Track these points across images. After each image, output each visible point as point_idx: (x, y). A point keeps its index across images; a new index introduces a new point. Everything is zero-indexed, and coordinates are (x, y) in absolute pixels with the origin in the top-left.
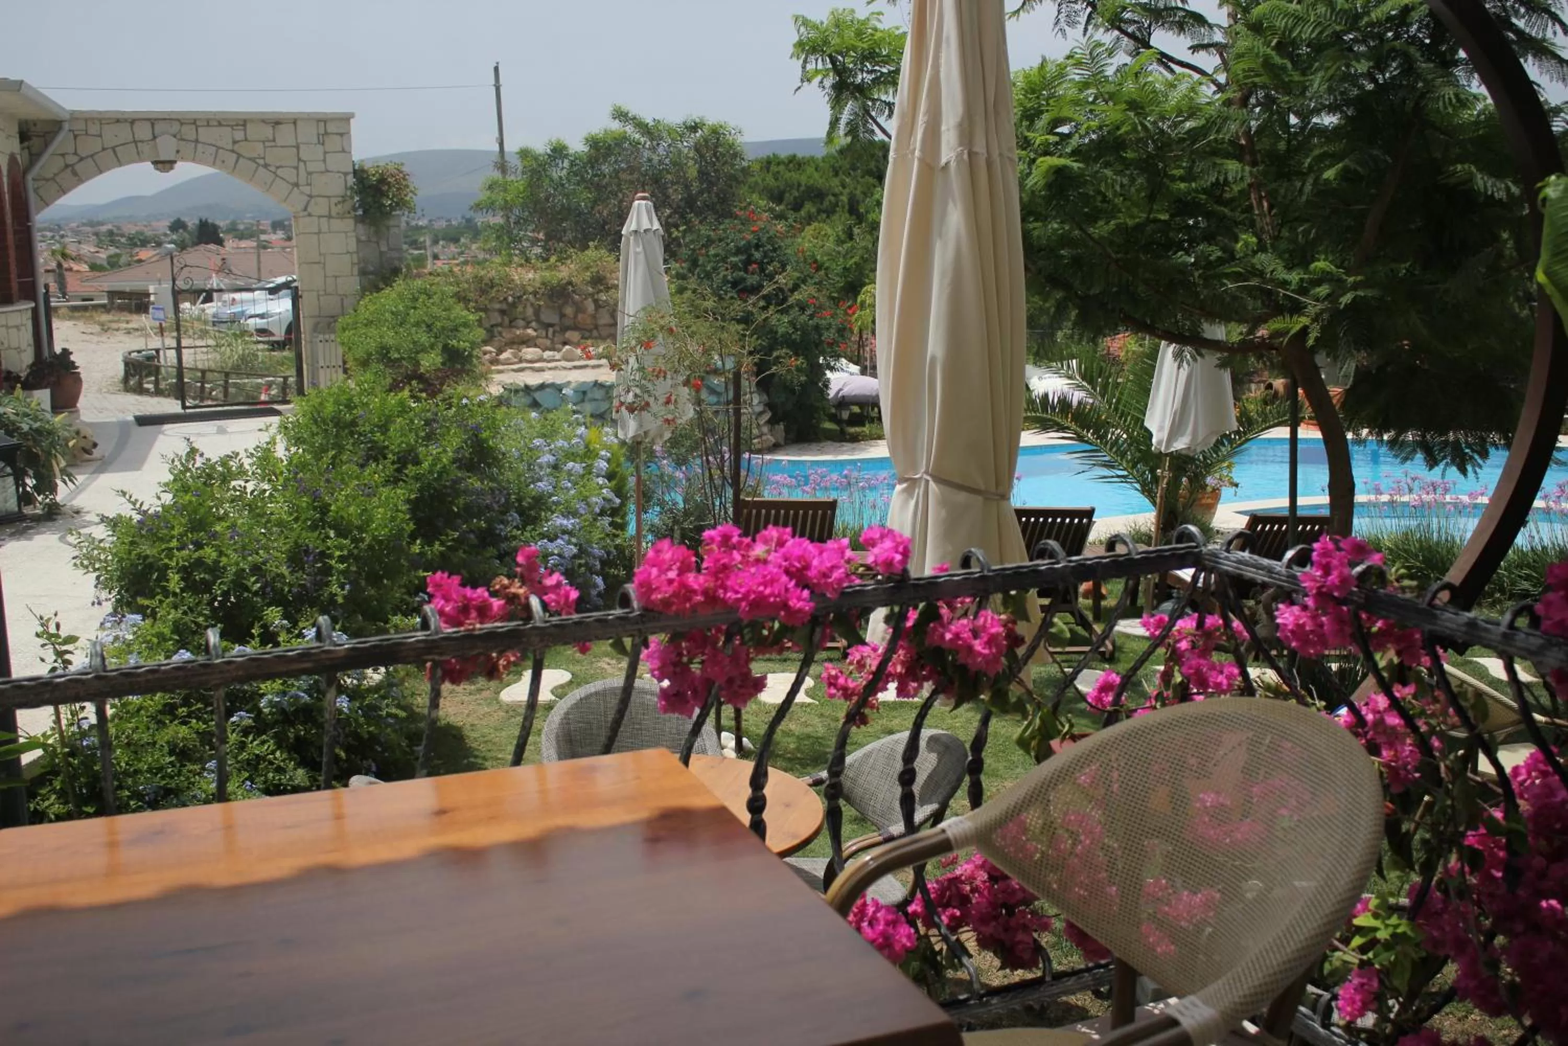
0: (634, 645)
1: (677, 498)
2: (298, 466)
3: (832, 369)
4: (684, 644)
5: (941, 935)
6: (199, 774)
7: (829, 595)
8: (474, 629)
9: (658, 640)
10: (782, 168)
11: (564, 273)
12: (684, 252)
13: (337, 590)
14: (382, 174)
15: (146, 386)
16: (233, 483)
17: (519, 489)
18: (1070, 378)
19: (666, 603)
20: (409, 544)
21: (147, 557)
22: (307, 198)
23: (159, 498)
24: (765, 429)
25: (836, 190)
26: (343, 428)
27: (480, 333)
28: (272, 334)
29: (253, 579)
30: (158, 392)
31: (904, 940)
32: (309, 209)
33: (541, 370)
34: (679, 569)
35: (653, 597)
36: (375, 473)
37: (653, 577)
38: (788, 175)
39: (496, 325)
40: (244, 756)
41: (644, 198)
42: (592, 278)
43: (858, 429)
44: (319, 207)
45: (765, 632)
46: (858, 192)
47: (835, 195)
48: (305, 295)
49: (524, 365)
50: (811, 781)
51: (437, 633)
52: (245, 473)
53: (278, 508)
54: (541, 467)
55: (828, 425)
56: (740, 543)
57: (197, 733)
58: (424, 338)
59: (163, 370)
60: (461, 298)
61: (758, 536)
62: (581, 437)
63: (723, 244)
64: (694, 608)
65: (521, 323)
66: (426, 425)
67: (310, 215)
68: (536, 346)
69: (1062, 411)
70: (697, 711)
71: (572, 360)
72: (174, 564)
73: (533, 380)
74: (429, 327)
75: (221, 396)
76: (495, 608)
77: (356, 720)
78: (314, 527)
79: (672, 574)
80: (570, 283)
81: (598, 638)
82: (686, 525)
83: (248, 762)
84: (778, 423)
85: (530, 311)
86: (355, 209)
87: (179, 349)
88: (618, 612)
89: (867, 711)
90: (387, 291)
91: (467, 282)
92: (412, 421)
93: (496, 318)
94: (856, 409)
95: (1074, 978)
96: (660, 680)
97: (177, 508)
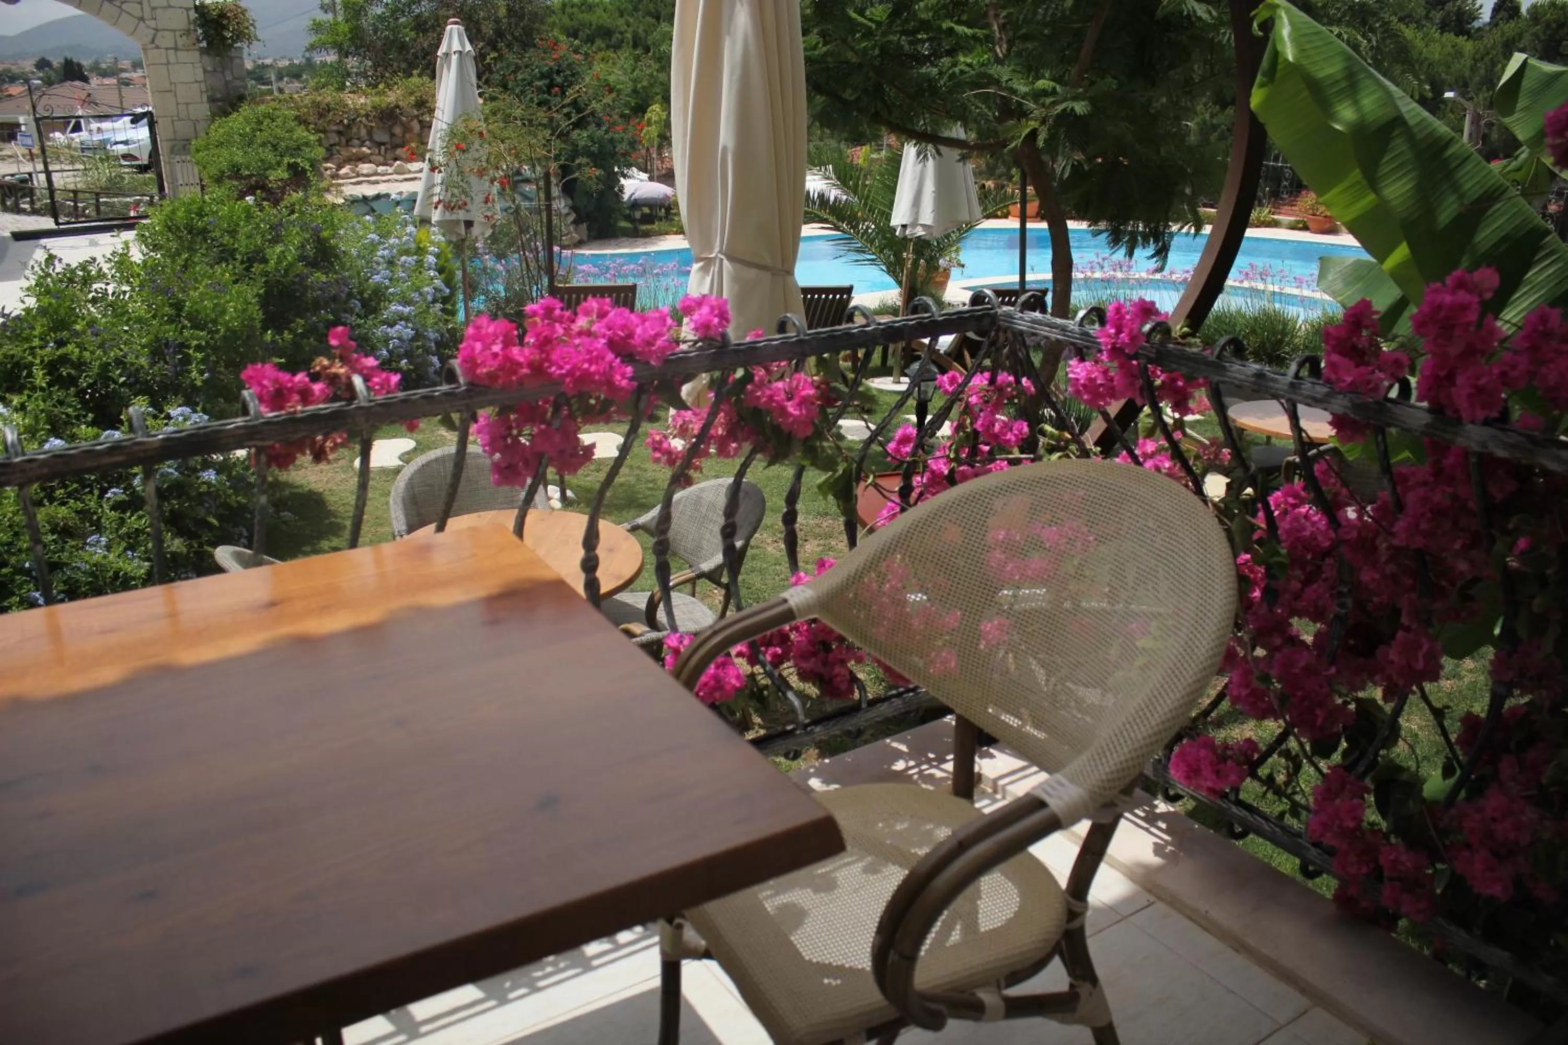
0: (463, 421)
1: (500, 288)
2: (150, 267)
3: (625, 176)
4: (512, 417)
5: (765, 672)
6: (82, 548)
7: (653, 363)
8: (295, 412)
9: (486, 414)
10: (575, 10)
11: (391, 97)
12: (496, 77)
13: (197, 376)
14: (221, 10)
15: (22, 206)
16: (95, 286)
17: (360, 283)
18: (828, 178)
19: (492, 377)
20: (261, 334)
21: (13, 356)
22: (153, 32)
23: (23, 302)
24: (572, 228)
25: (623, 29)
26: (197, 235)
27: (320, 152)
28: (136, 159)
29: (118, 372)
30: (35, 212)
31: (734, 681)
32: (156, 42)
33: (377, 182)
34: (503, 342)
35: (478, 371)
36: (224, 273)
37: (477, 351)
38: (581, 16)
39: (334, 145)
40: (124, 530)
41: (456, 23)
42: (417, 101)
43: (649, 227)
44: (166, 40)
45: (593, 402)
46: (640, 31)
47: (621, 33)
48: (160, 120)
49: (361, 179)
50: (629, 527)
51: (257, 419)
52: (104, 275)
53: (137, 307)
54: (378, 264)
55: (623, 224)
56: (562, 316)
57: (77, 512)
58: (270, 157)
59: (38, 193)
60: (302, 121)
61: (579, 309)
62: (410, 235)
63: (529, 70)
64: (521, 382)
65: (356, 142)
66: (271, 228)
67: (157, 47)
68: (370, 162)
69: (820, 205)
70: (529, 481)
71: (403, 173)
72: (38, 361)
73: (369, 191)
74: (275, 147)
75: (94, 214)
76: (317, 393)
77: (225, 493)
78: (171, 321)
79: (497, 348)
80: (397, 107)
81: (425, 415)
82: (508, 311)
83: (128, 535)
84: (582, 222)
85: (363, 132)
86: (199, 41)
87: (48, 174)
88: (445, 388)
89: (691, 472)
90: (235, 115)
91: (306, 106)
92: (258, 225)
93: (334, 138)
94: (646, 210)
95: (886, 704)
96: (492, 453)
97: (42, 311)
